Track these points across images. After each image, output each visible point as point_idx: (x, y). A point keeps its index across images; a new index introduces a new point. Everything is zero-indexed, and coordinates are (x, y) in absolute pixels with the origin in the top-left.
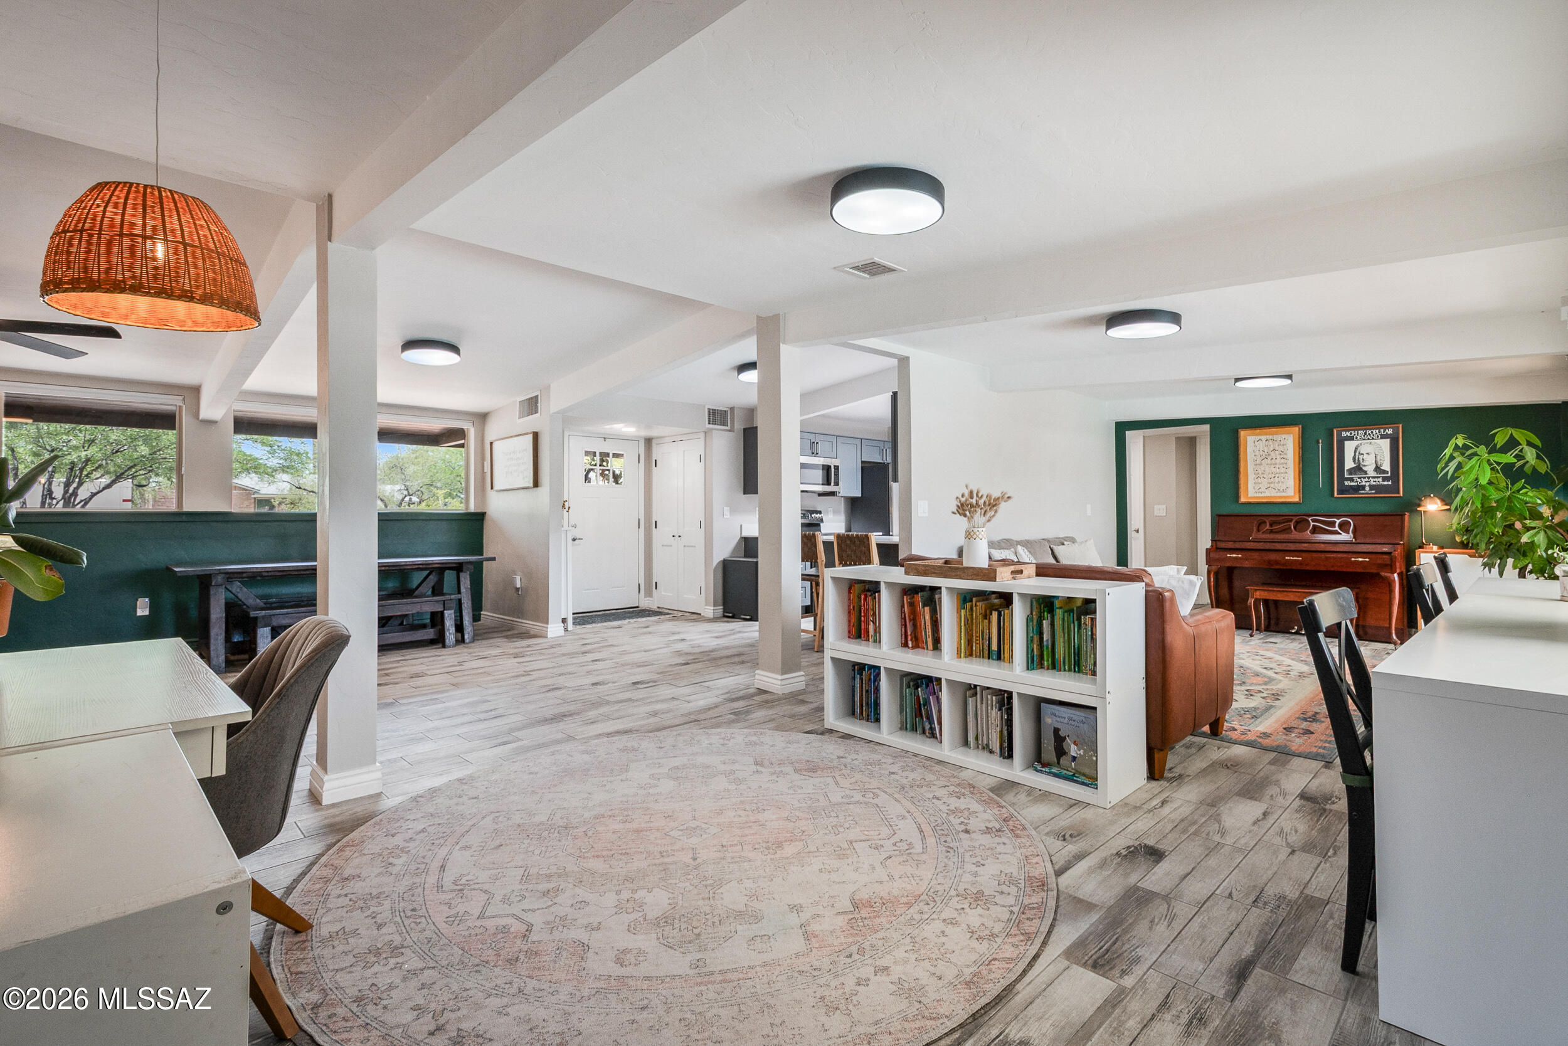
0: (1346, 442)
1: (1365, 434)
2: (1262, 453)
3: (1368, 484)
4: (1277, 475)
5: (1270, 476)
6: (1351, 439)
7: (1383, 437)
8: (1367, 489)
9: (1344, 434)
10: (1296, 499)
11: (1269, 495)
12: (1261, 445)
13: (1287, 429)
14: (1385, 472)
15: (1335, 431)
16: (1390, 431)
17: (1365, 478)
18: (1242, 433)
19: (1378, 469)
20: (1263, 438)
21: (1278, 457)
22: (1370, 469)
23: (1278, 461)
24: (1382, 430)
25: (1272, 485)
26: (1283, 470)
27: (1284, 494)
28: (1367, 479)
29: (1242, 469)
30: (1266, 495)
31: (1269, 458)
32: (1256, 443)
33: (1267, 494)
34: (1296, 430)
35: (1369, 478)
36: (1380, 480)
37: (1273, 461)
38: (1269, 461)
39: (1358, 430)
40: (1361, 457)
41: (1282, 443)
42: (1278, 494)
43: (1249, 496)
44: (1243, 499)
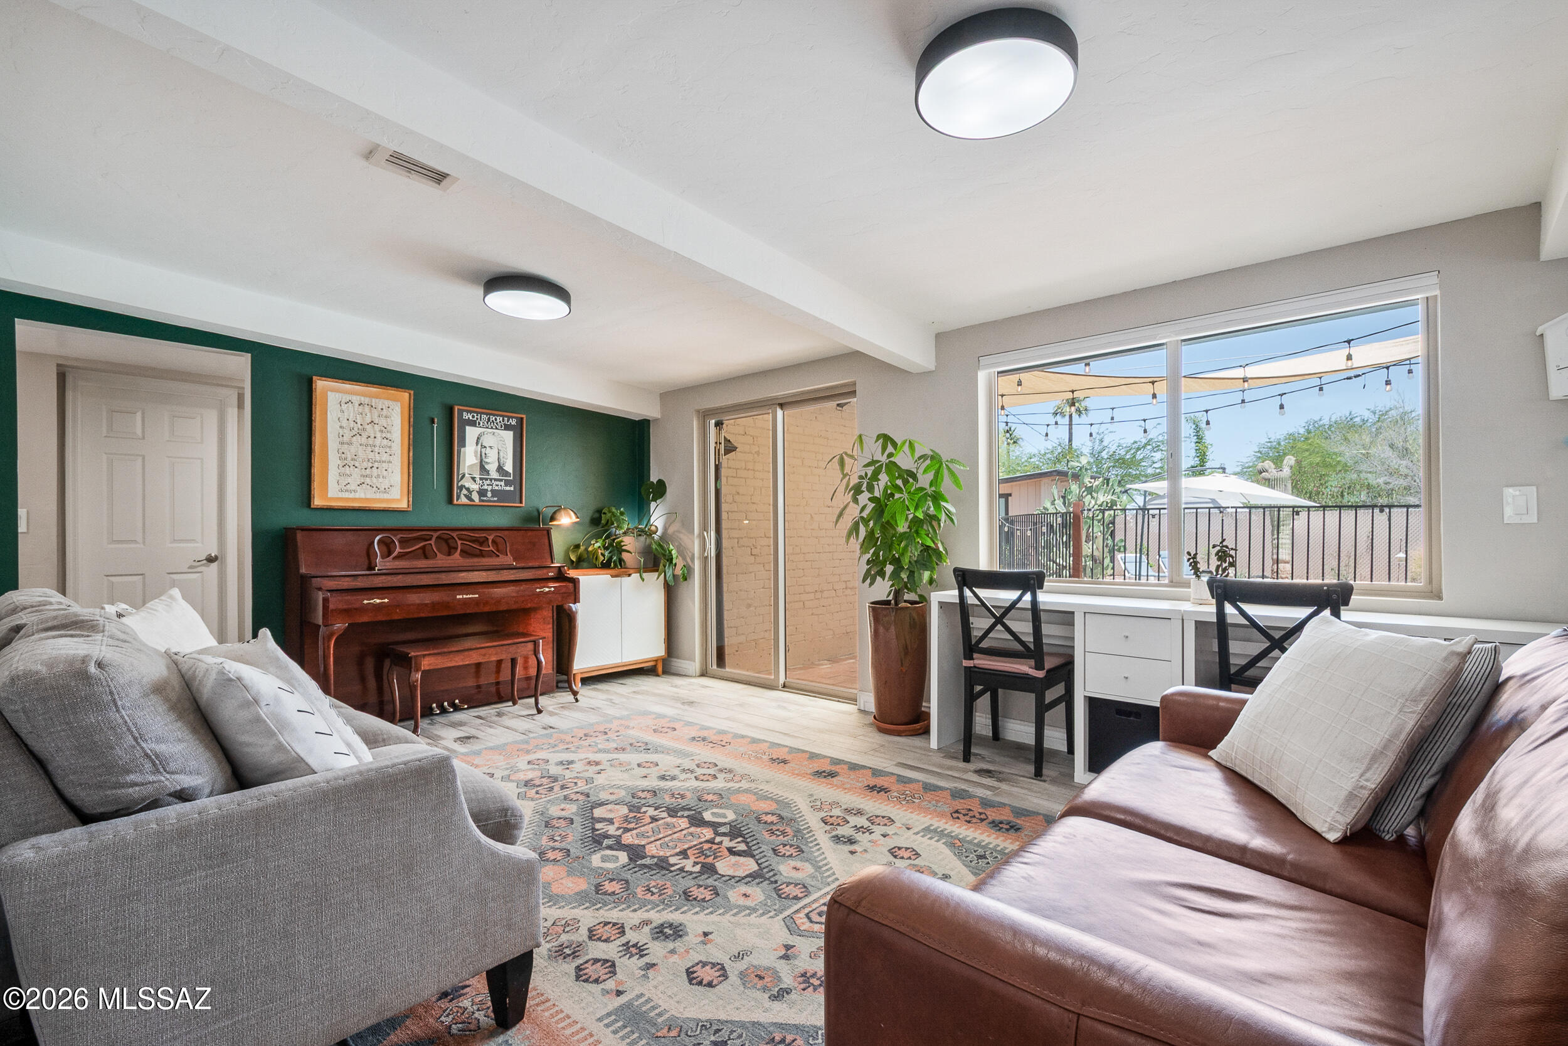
0: (467, 428)
1: (489, 419)
2: (352, 424)
3: (490, 488)
4: (376, 465)
5: (365, 464)
6: (473, 423)
7: (507, 428)
8: (489, 494)
9: (466, 416)
10: (403, 505)
11: (362, 496)
12: (351, 411)
13: (392, 392)
14: (507, 474)
15: (456, 408)
16: (513, 422)
17: (486, 479)
18: (321, 385)
19: (500, 469)
20: (356, 399)
21: (378, 435)
22: (492, 468)
23: (378, 442)
24: (506, 419)
25: (368, 480)
26: (385, 457)
27: (386, 496)
28: (488, 482)
29: (317, 447)
30: (357, 496)
31: (365, 435)
32: (344, 407)
33: (360, 494)
34: (405, 396)
35: (491, 480)
36: (503, 483)
37: (371, 441)
38: (364, 440)
39: (482, 413)
40: (483, 450)
41: (384, 412)
42: (378, 496)
43: (330, 495)
44: (317, 502)
